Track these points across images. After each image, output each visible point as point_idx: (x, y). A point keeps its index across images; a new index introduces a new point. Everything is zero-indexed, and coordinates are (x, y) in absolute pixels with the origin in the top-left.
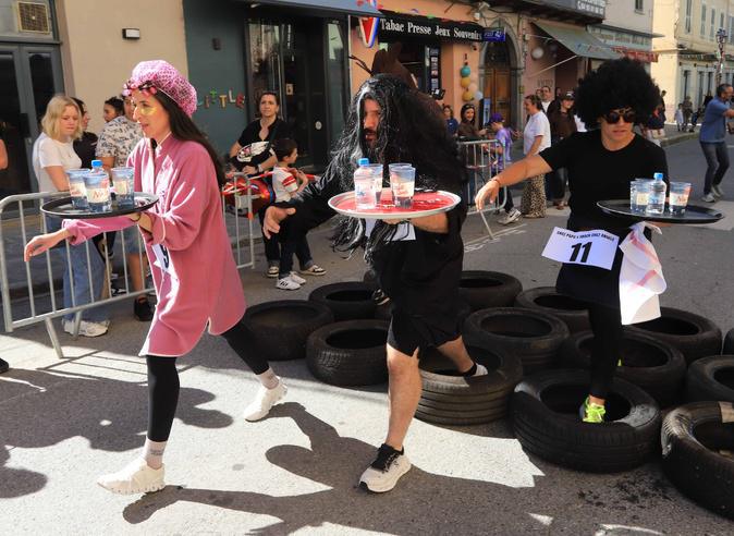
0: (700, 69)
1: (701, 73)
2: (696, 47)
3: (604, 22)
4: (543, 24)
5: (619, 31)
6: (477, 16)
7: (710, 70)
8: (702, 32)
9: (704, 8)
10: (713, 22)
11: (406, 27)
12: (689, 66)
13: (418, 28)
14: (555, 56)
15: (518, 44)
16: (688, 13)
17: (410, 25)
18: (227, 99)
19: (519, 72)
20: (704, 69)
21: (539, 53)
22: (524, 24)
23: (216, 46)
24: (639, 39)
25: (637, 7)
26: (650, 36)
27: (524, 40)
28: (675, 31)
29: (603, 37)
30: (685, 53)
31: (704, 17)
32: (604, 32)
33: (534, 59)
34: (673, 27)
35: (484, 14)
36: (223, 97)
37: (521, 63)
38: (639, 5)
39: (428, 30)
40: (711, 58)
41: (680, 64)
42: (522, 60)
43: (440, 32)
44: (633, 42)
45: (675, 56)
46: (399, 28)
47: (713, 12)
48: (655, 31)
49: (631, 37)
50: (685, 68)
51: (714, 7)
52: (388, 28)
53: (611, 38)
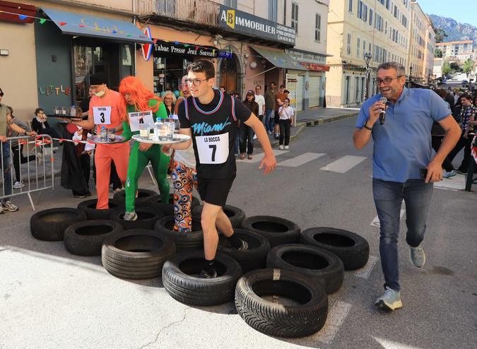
0: (356, 76)
1: (357, 78)
2: (354, 63)
3: (295, 47)
4: (257, 48)
5: (306, 53)
6: (215, 43)
7: (363, 76)
8: (358, 54)
9: (359, 40)
10: (364, 48)
11: (170, 49)
12: (350, 73)
13: (177, 50)
14: (265, 67)
15: (242, 60)
16: (349, 42)
17: (173, 48)
18: (60, 90)
19: (242, 76)
20: (359, 76)
21: (254, 65)
22: (245, 47)
23: (54, 59)
24: (318, 57)
25: (316, 38)
26: (325, 56)
27: (245, 57)
28: (341, 53)
29: (295, 56)
30: (347, 66)
31: (358, 45)
32: (296, 53)
33: (252, 68)
34: (339, 51)
35: (220, 42)
36: (57, 89)
37: (243, 70)
38: (317, 37)
39: (183, 51)
40: (364, 70)
41: (344, 72)
42: (244, 68)
43: (190, 52)
44: (314, 59)
45: (340, 68)
46: (166, 49)
47: (364, 42)
48: (328, 53)
49: (313, 56)
50: (347, 75)
51: (365, 40)
52: (159, 49)
53: (300, 56)
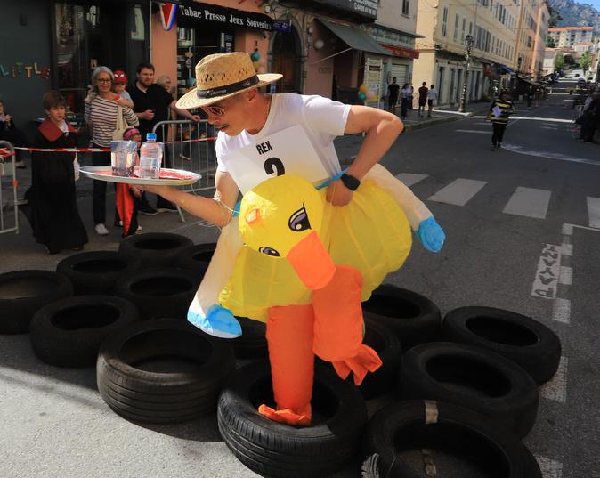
0: (452, 66)
1: (453, 70)
2: (449, 49)
3: (376, 22)
4: (328, 21)
5: (389, 31)
6: (268, 9)
7: (460, 67)
8: (455, 36)
9: (457, 17)
10: (463, 29)
11: (203, 14)
12: (444, 63)
13: (214, 16)
14: (334, 48)
15: (304, 36)
16: (445, 20)
17: (207, 13)
18: (33, 70)
19: (303, 59)
20: (456, 67)
21: (320, 44)
22: (310, 19)
23: (23, 22)
24: (405, 38)
25: (404, 11)
26: (414, 37)
27: (308, 33)
28: (434, 34)
29: (374, 34)
30: (441, 53)
31: (456, 25)
32: (376, 30)
33: (316, 49)
34: (432, 31)
35: (274, 8)
36: (29, 68)
37: (305, 51)
38: (405, 9)
39: (223, 18)
40: (460, 58)
41: (437, 61)
42: (306, 49)
43: (233, 20)
44: (400, 40)
45: (432, 56)
46: (197, 14)
47: (464, 21)
48: (418, 33)
49: (398, 37)
50: (441, 64)
51: (465, 17)
52: (187, 14)
53: (382, 36)
